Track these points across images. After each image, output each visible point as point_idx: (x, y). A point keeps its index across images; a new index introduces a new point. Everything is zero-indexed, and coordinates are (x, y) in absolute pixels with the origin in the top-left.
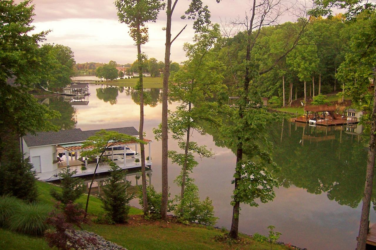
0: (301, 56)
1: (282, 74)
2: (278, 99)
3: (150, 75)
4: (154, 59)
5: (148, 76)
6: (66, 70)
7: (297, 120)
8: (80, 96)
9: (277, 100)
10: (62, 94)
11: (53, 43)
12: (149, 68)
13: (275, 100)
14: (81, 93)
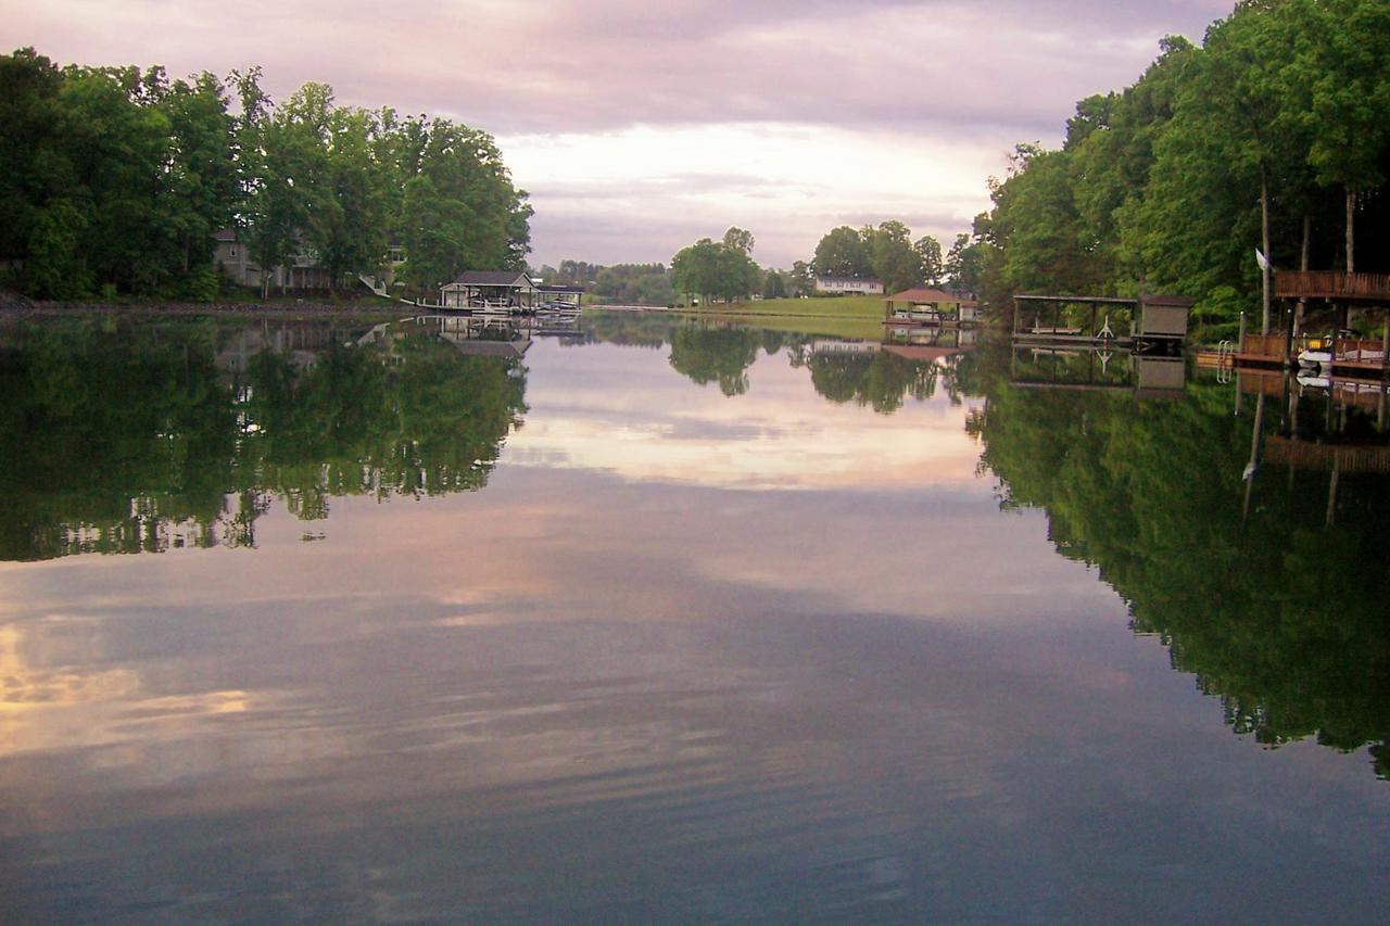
0: (1320, 48)
1: (1244, 164)
2: (1235, 298)
3: (879, 289)
4: (899, 226)
5: (873, 291)
6: (457, 217)
7: (1245, 357)
8: (492, 317)
9: (1229, 304)
10: (434, 311)
11: (424, 115)
12: (876, 263)
13: (1221, 304)
14: (498, 306)
